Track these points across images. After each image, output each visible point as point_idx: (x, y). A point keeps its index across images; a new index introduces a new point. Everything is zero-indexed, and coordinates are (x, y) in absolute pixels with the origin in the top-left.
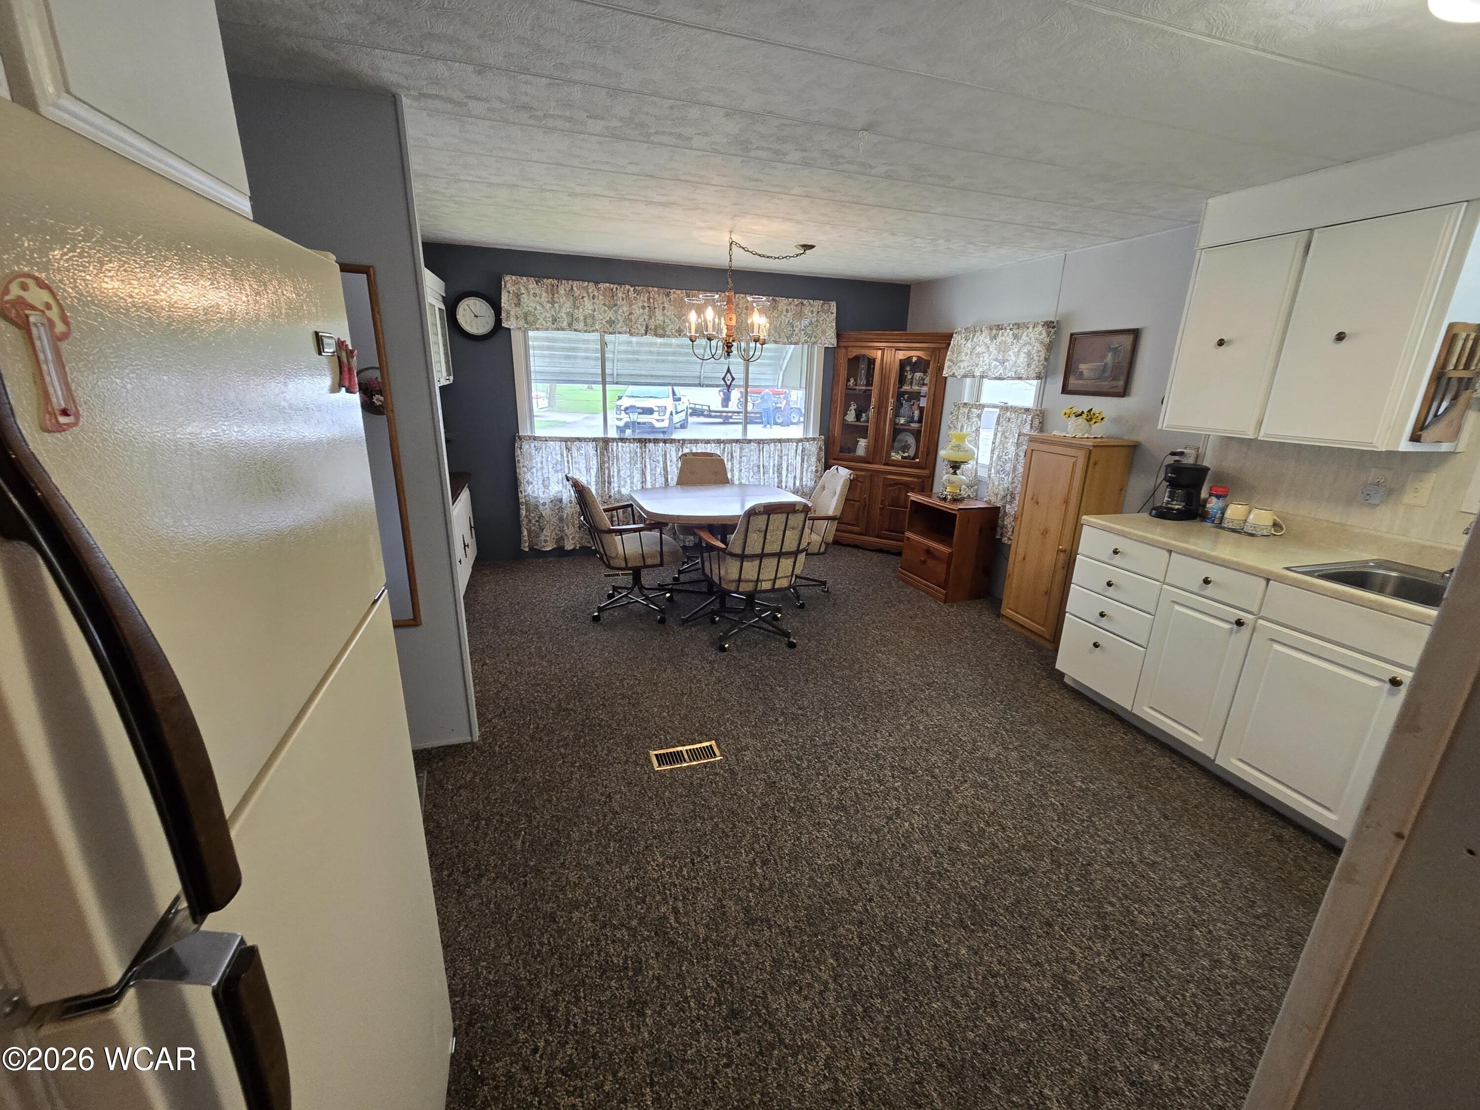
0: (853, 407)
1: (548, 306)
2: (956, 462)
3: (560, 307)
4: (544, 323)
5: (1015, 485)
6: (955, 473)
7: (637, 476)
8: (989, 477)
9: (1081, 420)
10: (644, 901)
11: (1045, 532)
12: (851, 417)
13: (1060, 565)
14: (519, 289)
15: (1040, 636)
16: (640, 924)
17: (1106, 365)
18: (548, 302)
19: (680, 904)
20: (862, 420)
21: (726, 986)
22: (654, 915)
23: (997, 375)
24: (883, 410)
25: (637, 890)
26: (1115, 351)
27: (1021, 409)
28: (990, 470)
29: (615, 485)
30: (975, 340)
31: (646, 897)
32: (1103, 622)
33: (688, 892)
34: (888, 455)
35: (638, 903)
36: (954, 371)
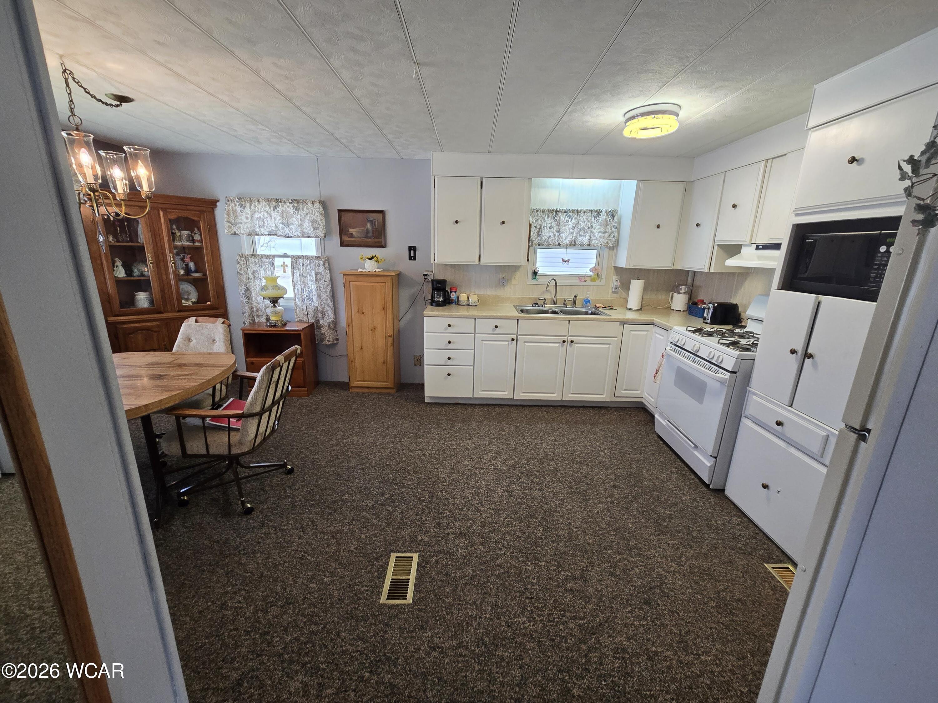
0: (119, 263)
2: (276, 298)
5: (323, 306)
6: (274, 306)
8: (296, 305)
9: (373, 261)
10: (564, 637)
11: (374, 329)
12: (121, 273)
13: (389, 344)
15: (388, 388)
16: (585, 643)
17: (367, 230)
19: (568, 614)
20: (135, 274)
21: (630, 602)
22: (577, 632)
23: (285, 234)
24: (162, 264)
25: (553, 640)
26: (372, 222)
27: (312, 257)
28: (295, 300)
30: (252, 207)
31: (560, 635)
32: (450, 362)
33: (557, 607)
34: (180, 303)
35: (566, 642)
36: (235, 230)
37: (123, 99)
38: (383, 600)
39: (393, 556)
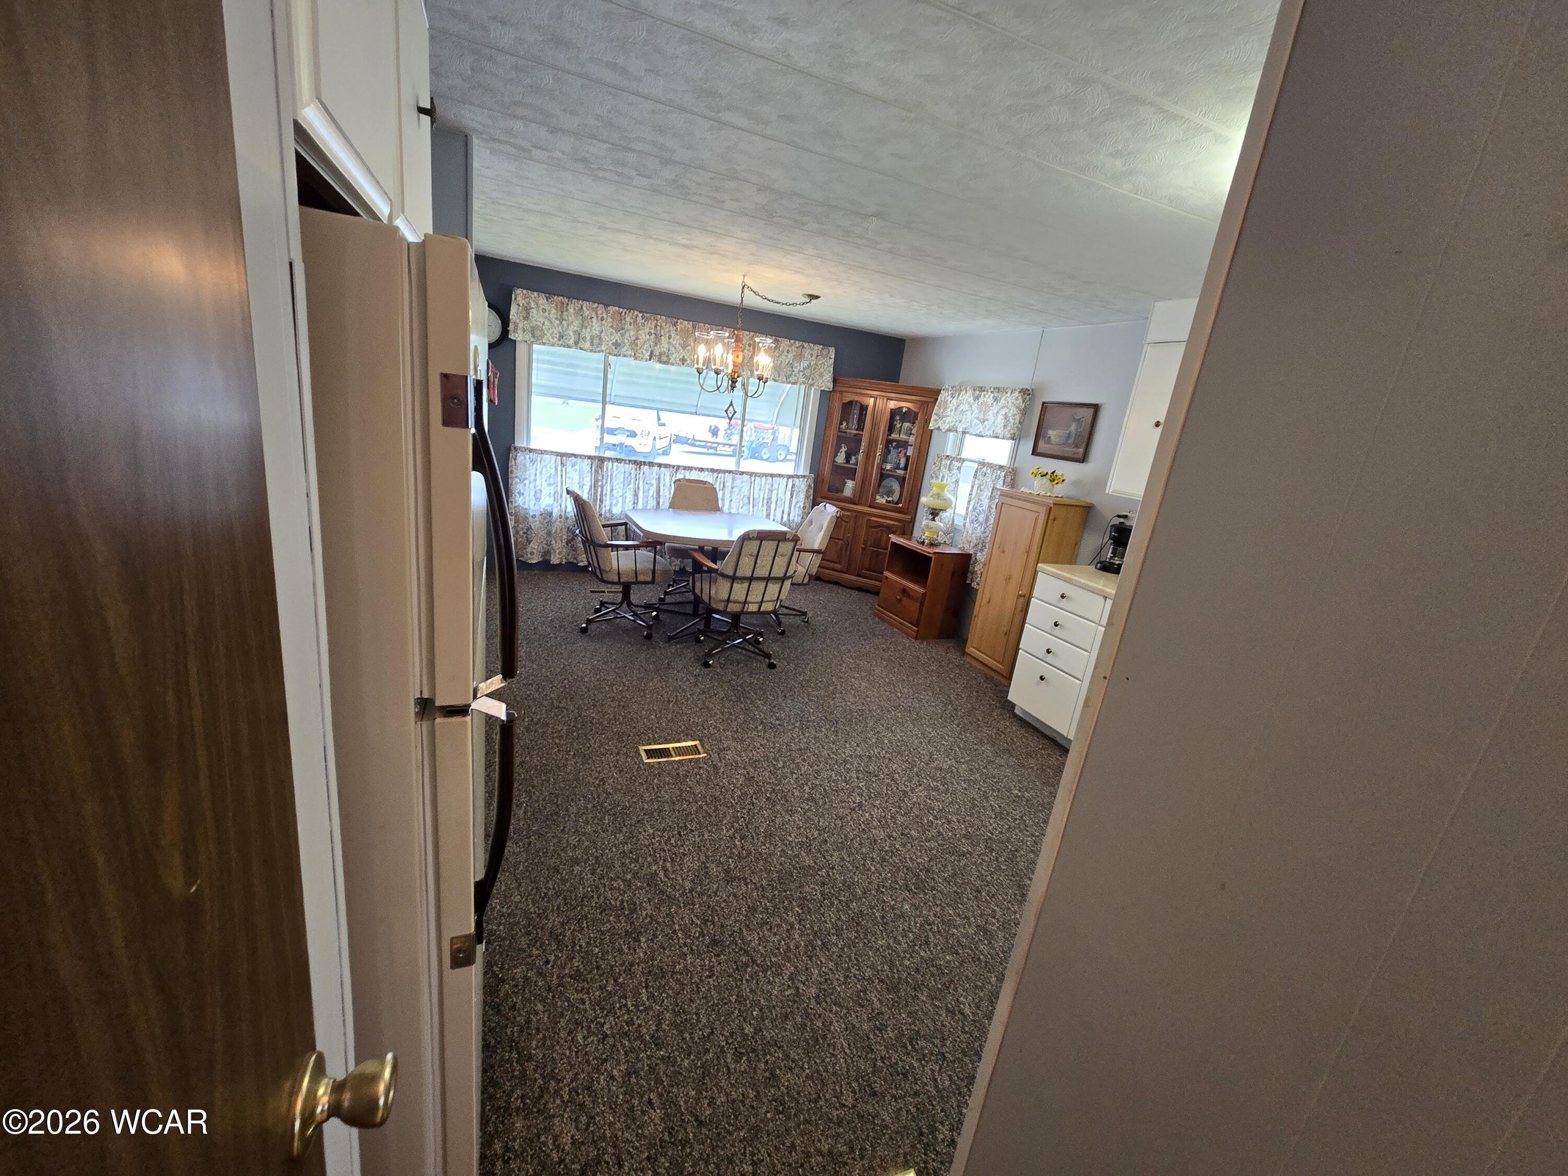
0: (844, 449)
1: (557, 322)
2: (936, 509)
3: (568, 325)
4: (550, 338)
5: (987, 534)
6: (933, 519)
7: (630, 496)
8: (964, 526)
9: (1045, 480)
10: (637, 862)
11: (1009, 579)
12: (841, 459)
13: (1019, 610)
14: (529, 303)
15: (999, 673)
16: (634, 878)
17: (1069, 434)
18: (557, 319)
19: (669, 865)
20: (851, 462)
21: (709, 923)
22: (645, 871)
23: (978, 432)
24: (872, 454)
25: (631, 852)
26: (1079, 421)
27: (996, 466)
28: (965, 519)
29: (607, 503)
30: (960, 398)
31: (639, 858)
32: (1049, 658)
33: (676, 856)
34: (874, 498)
35: (631, 863)
36: (940, 424)
37: (813, 297)
38: (642, 748)
39: (697, 742)
